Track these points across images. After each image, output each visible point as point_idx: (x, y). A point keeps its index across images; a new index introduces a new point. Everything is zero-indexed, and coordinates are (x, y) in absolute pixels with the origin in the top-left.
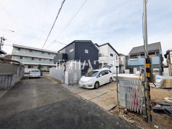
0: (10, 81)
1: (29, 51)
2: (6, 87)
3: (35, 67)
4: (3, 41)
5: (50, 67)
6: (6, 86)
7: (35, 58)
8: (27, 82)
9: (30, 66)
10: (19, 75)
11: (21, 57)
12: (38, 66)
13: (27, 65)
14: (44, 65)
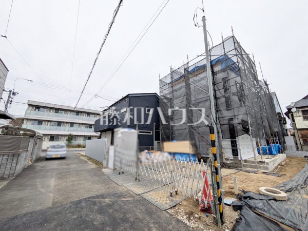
0: (14, 165)
1: (54, 111)
2: (6, 175)
3: (63, 138)
4: (12, 96)
5: (89, 138)
6: (7, 173)
7: (63, 122)
8: (43, 167)
9: (52, 138)
10: (32, 154)
11: (40, 122)
12: (67, 138)
13: (49, 135)
14: (78, 136)
